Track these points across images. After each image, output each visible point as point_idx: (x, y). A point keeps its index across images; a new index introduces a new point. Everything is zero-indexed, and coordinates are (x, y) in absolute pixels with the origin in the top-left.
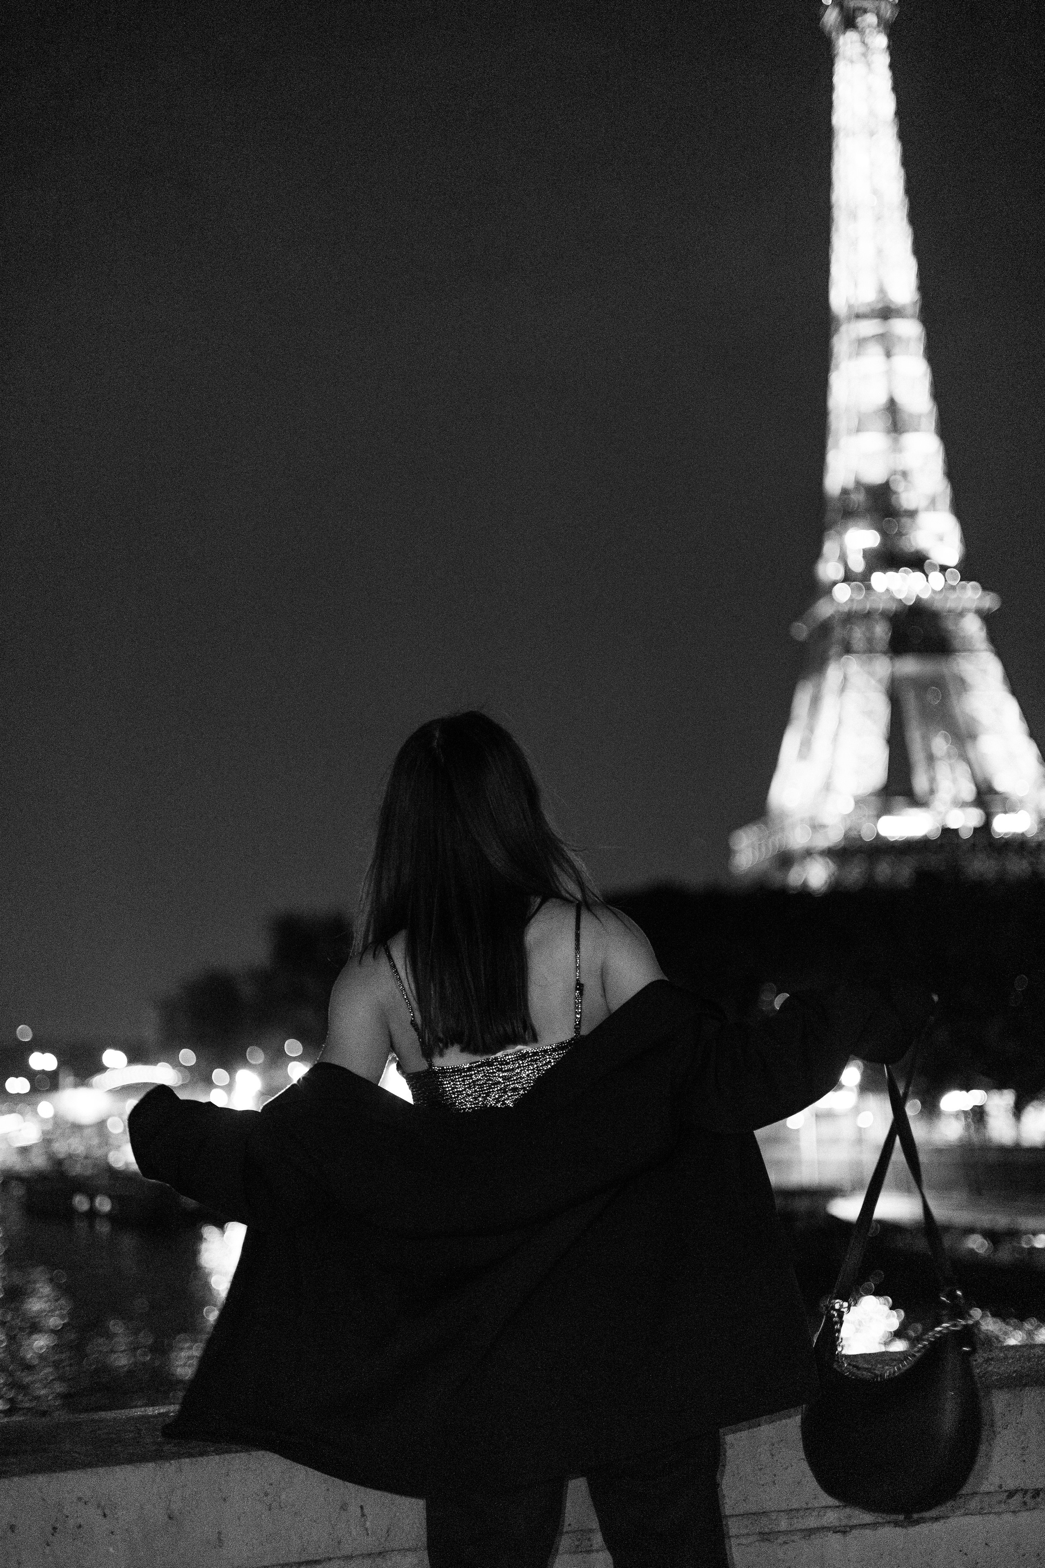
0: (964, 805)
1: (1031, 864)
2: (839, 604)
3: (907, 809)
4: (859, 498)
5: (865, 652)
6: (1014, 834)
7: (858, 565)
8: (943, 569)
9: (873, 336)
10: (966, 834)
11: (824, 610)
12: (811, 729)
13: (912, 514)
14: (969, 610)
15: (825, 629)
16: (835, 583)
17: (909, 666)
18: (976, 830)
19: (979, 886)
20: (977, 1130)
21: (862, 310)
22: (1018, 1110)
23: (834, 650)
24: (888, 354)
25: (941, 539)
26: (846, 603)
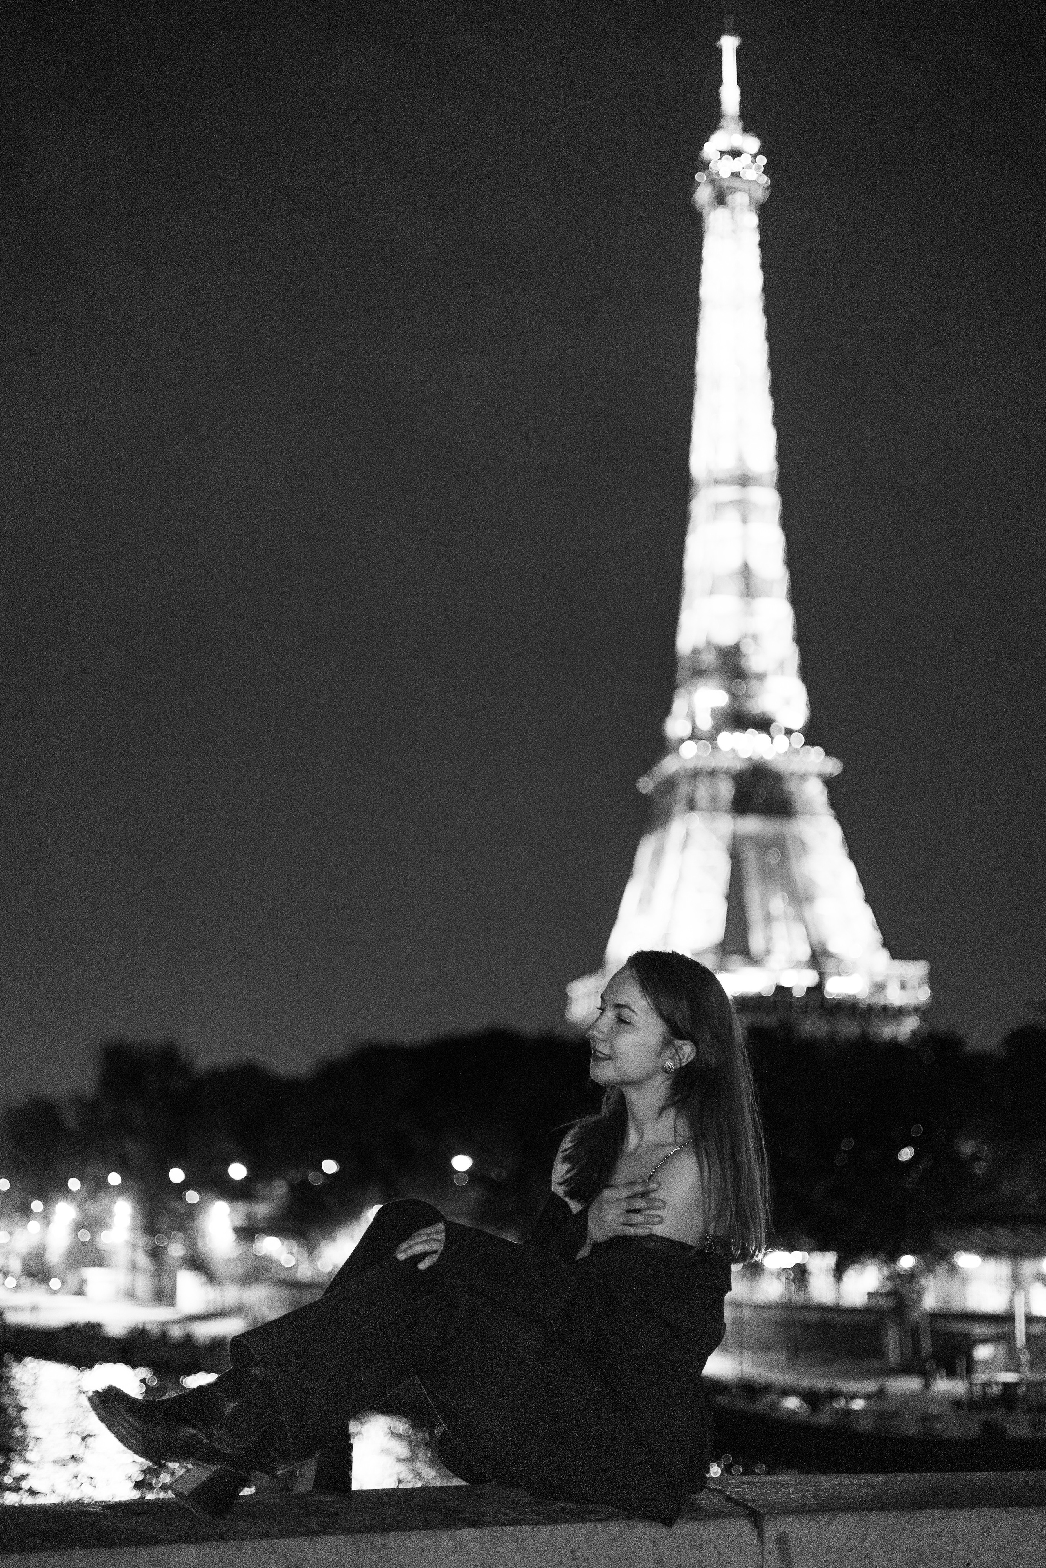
0: (797, 965)
1: (861, 1026)
2: (685, 760)
3: (743, 967)
4: (709, 658)
5: (707, 810)
6: (846, 995)
7: (705, 723)
8: (789, 732)
9: (731, 502)
10: (799, 992)
11: (669, 765)
12: (652, 884)
13: (761, 677)
14: (811, 774)
15: (669, 785)
16: (682, 741)
17: (752, 825)
18: (809, 989)
19: (810, 1045)
20: (799, 1288)
21: (720, 476)
22: (839, 1271)
23: (679, 806)
24: (744, 521)
25: (787, 702)
26: (691, 759)
